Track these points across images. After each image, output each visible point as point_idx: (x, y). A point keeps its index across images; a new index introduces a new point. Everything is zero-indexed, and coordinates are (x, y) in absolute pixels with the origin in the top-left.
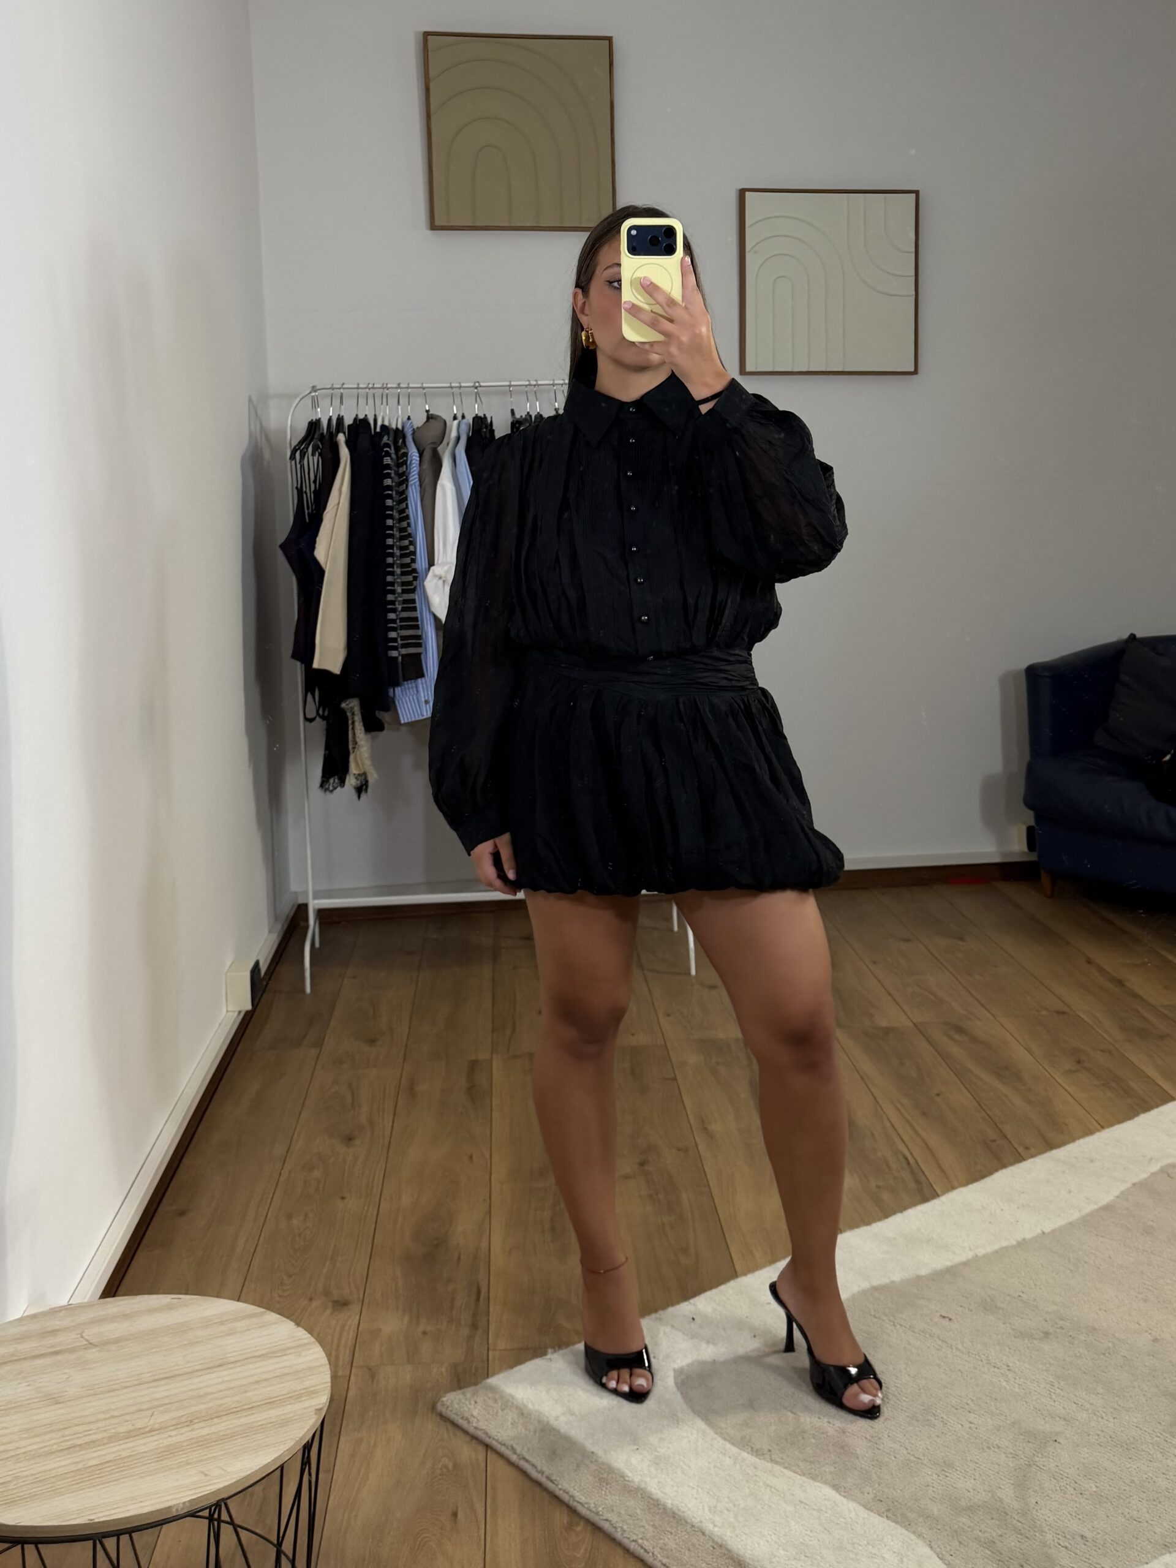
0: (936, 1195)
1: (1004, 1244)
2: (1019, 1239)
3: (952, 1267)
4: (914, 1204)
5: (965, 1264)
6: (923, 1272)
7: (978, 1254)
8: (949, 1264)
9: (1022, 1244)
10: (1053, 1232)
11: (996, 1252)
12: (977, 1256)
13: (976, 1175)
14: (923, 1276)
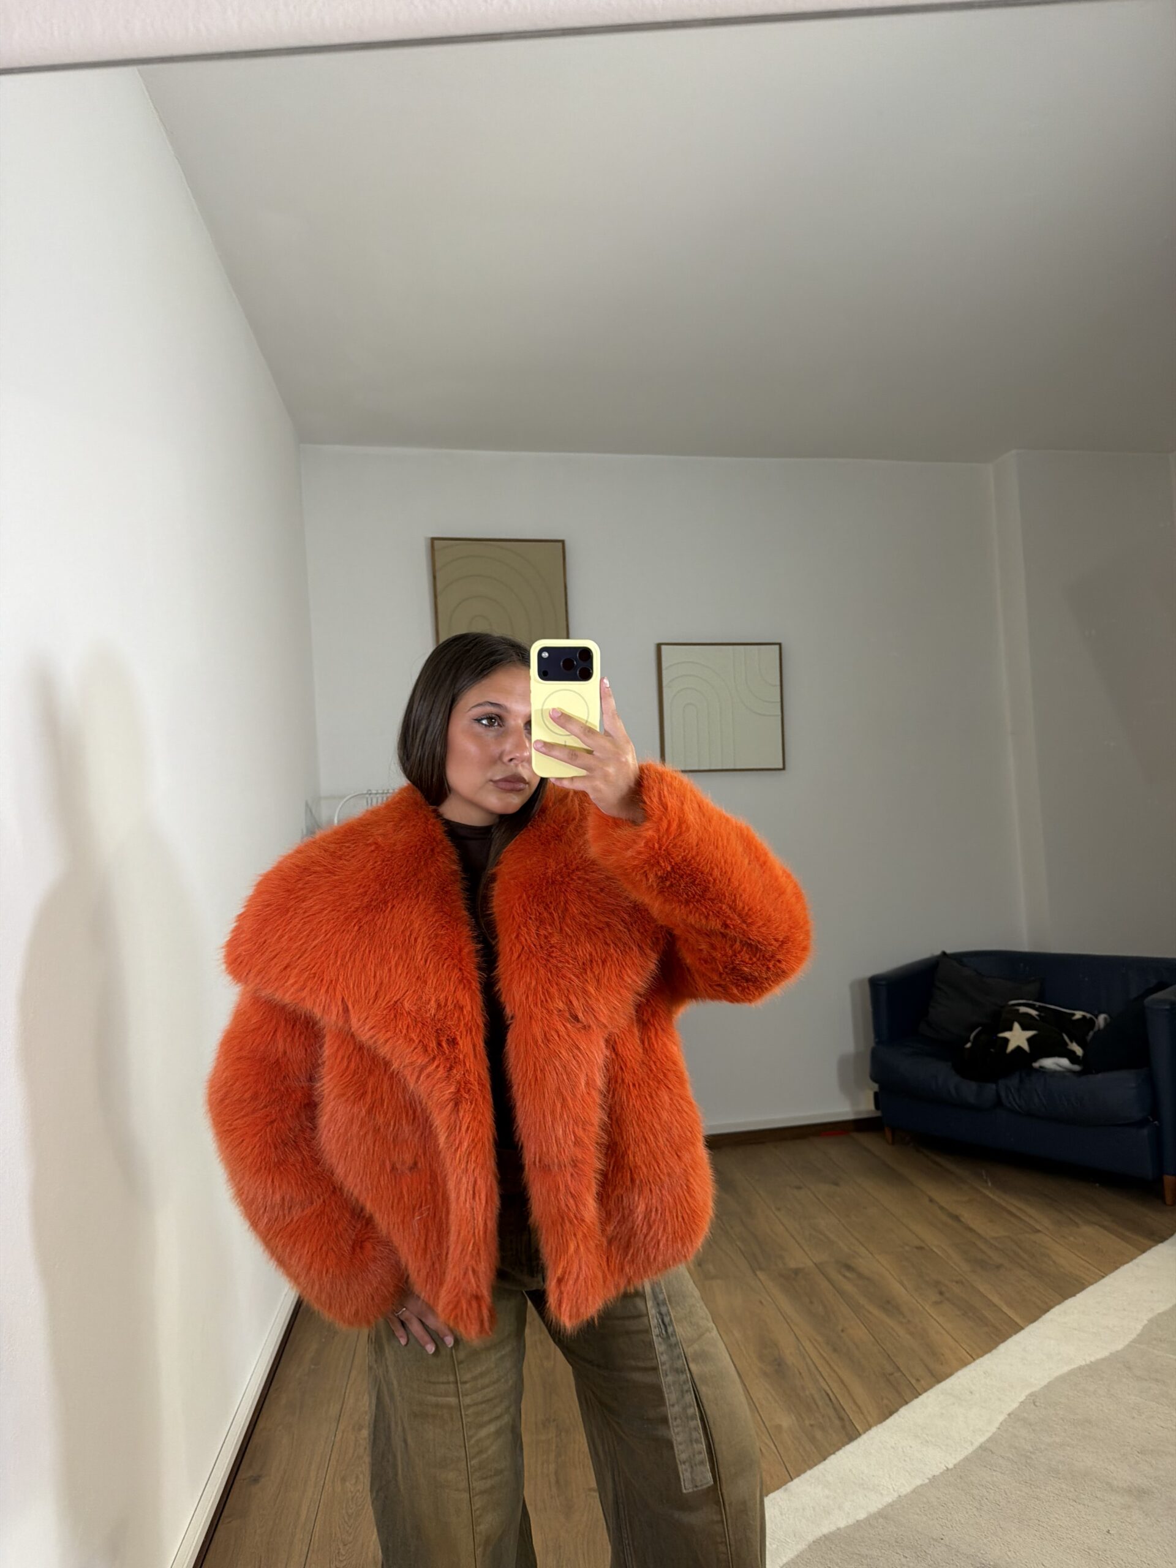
0: (860, 1435)
1: (919, 1482)
2: (930, 1476)
3: (882, 1509)
4: (844, 1444)
5: (891, 1505)
6: (862, 1515)
7: (902, 1495)
8: (880, 1507)
9: (934, 1480)
10: (955, 1466)
11: (914, 1491)
12: (900, 1496)
13: (888, 1412)
14: (862, 1521)
